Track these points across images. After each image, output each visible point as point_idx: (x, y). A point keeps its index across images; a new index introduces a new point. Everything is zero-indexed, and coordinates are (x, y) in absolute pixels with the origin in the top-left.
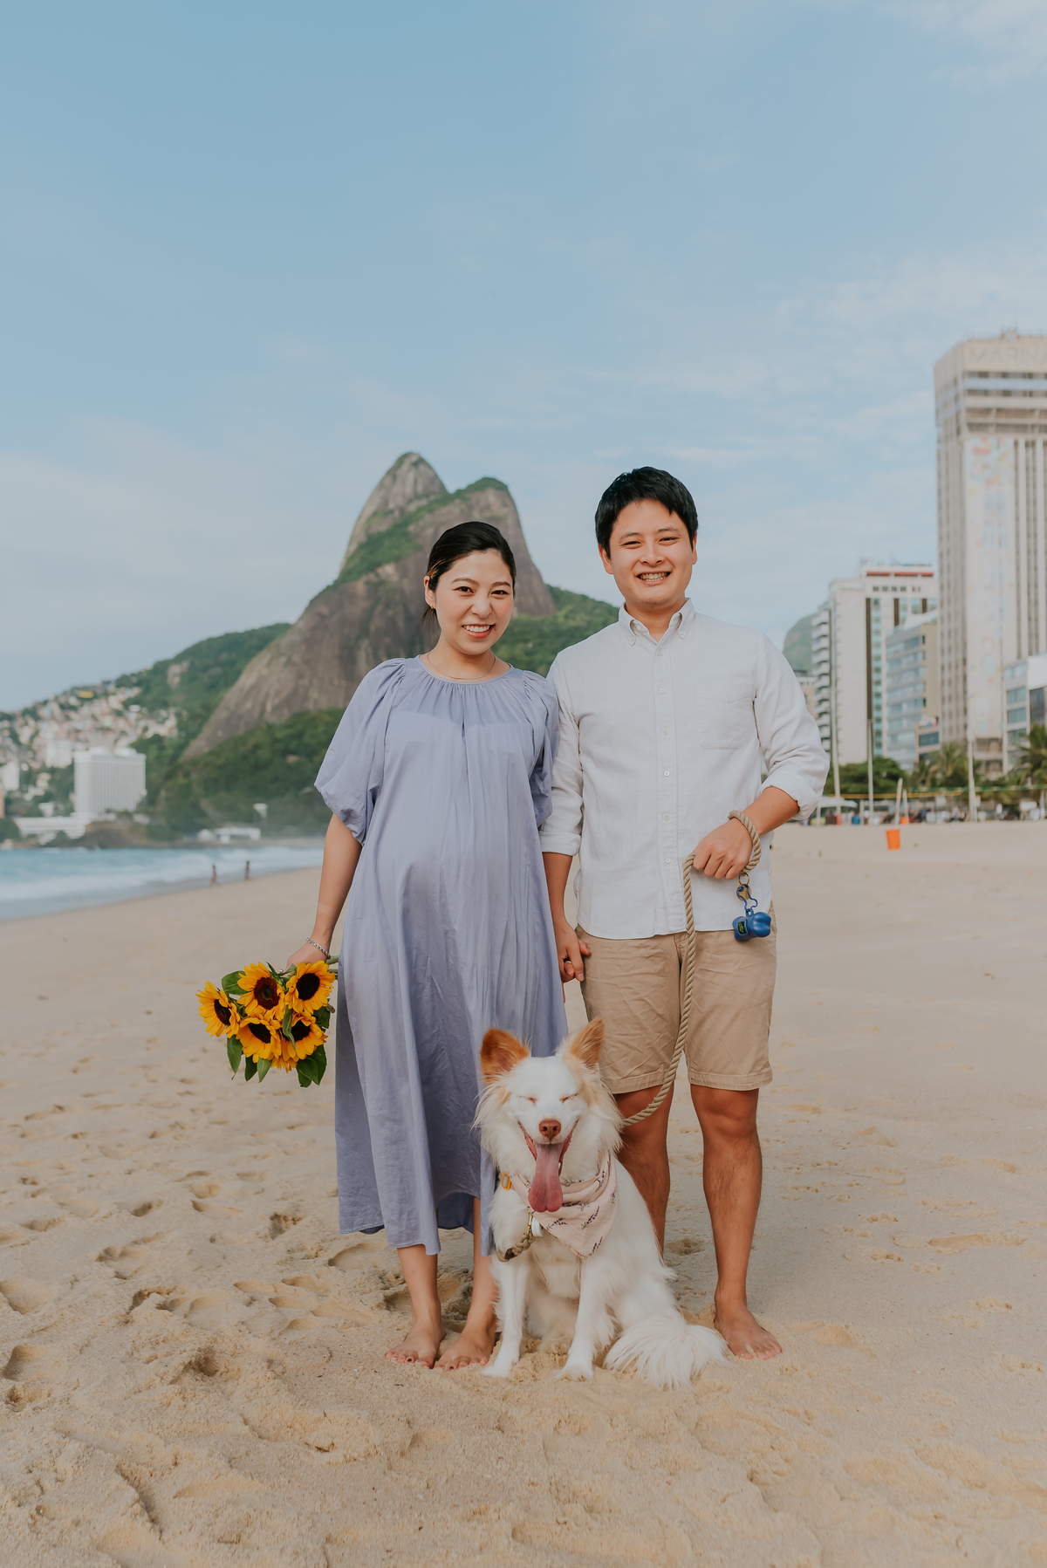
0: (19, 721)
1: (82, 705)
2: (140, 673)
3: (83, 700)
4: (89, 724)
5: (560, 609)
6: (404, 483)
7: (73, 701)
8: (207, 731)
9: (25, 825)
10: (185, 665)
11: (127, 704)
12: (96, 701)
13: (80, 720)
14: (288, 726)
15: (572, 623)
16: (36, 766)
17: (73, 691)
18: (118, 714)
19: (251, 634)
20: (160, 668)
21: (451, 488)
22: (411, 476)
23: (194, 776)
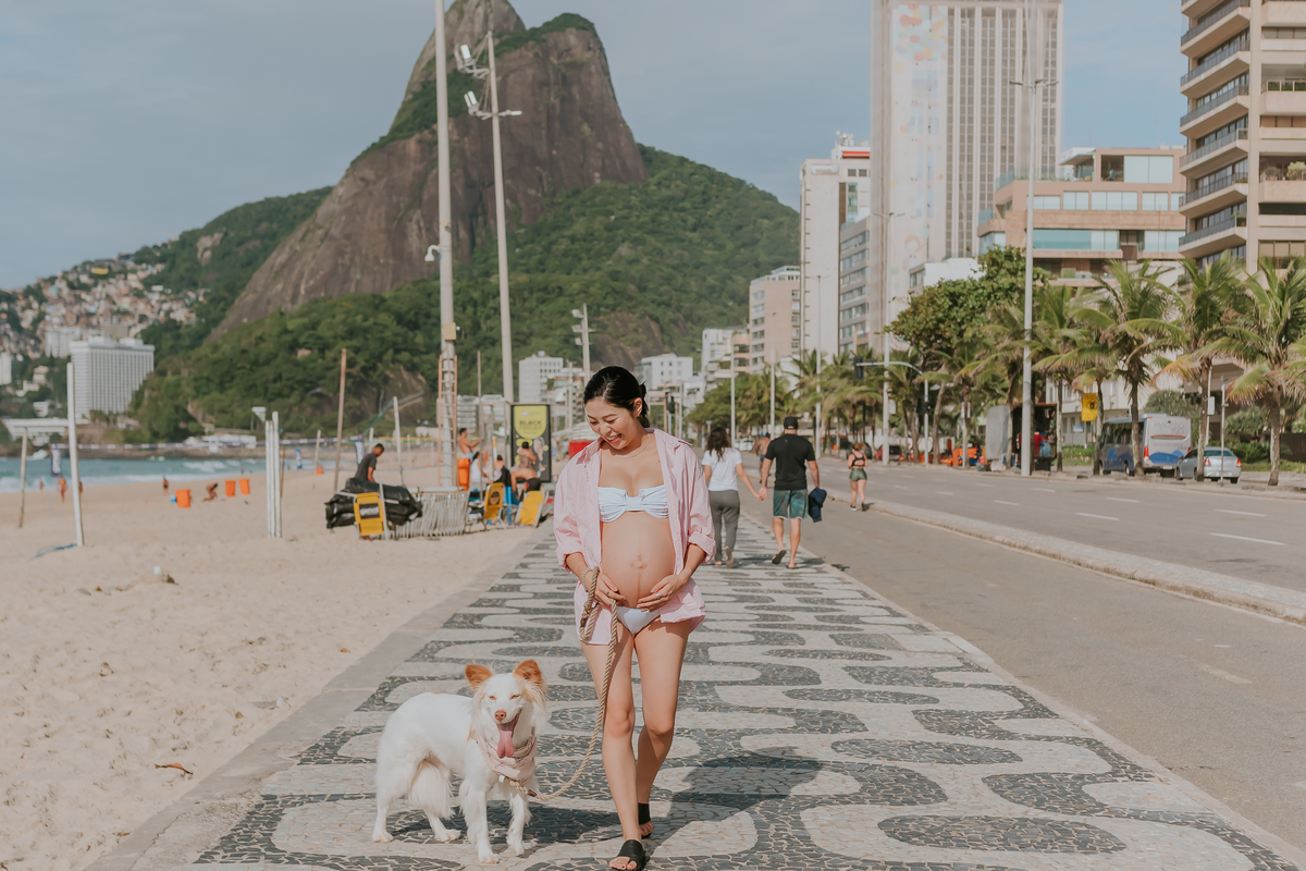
0: (22, 303)
1: (96, 285)
2: (165, 245)
3: (97, 278)
4: (103, 306)
5: (653, 176)
6: (472, 21)
7: (84, 279)
8: (231, 317)
9: (15, 426)
10: (218, 236)
11: (148, 283)
12: (112, 280)
13: (93, 303)
14: (302, 315)
15: (665, 192)
16: (34, 355)
17: (86, 266)
18: (138, 295)
19: (297, 199)
20: (188, 240)
21: (528, 25)
22: (481, 10)
23: (185, 373)
